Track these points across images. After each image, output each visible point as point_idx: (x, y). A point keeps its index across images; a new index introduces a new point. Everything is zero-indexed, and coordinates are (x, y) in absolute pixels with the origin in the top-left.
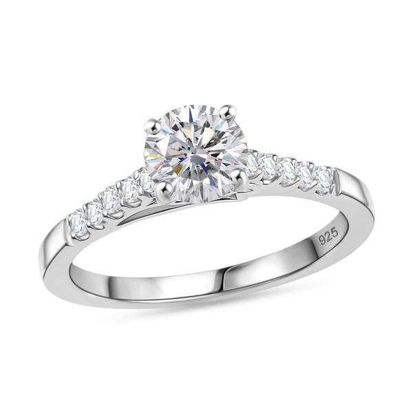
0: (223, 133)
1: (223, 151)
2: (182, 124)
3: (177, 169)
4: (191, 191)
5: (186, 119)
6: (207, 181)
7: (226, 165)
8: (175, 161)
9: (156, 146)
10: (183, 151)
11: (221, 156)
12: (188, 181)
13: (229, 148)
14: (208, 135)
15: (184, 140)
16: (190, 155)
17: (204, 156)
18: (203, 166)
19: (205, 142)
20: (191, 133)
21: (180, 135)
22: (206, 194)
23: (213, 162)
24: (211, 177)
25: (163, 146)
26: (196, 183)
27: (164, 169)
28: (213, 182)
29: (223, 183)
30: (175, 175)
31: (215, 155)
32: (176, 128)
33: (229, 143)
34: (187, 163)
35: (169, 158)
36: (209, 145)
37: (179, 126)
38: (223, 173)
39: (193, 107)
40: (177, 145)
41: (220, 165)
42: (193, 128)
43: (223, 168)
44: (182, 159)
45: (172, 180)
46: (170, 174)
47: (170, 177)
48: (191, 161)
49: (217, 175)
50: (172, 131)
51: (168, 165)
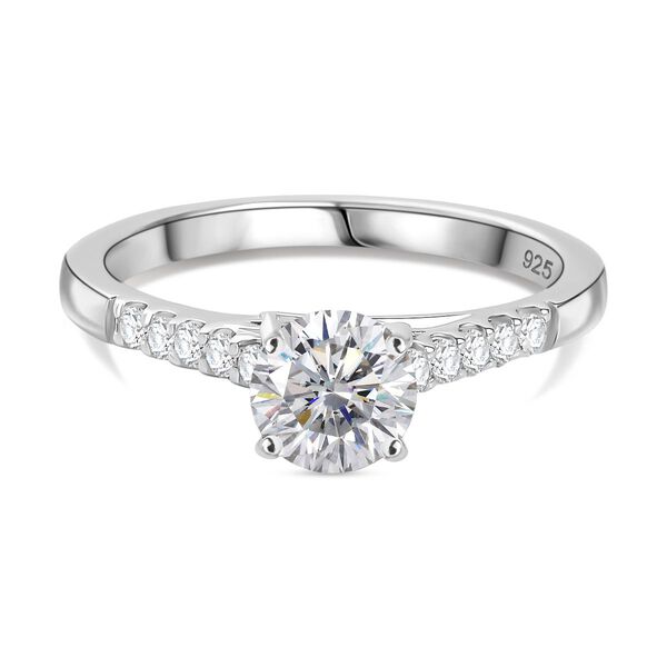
0: (378, 356)
1: (377, 386)
2: (311, 342)
3: (303, 417)
4: (326, 453)
5: (317, 334)
6: (350, 437)
7: (382, 409)
8: (299, 404)
9: (268, 379)
10: (313, 388)
11: (373, 395)
12: (320, 437)
13: (386, 381)
14: (353, 359)
15: (314, 368)
16: (323, 393)
17: (347, 395)
18: (344, 411)
19: (348, 372)
20: (325, 357)
21: (307, 361)
22: (349, 459)
23: (360, 405)
24: (356, 431)
25: (280, 379)
26: (332, 439)
27: (282, 417)
28: (361, 439)
29: (376, 441)
30: (299, 427)
31: (364, 394)
32: (301, 349)
33: (387, 373)
34: (319, 407)
35: (289, 399)
36: (355, 376)
37: (306, 345)
38: (375, 423)
39: (328, 313)
40: (303, 378)
41: (371, 410)
42: (328, 348)
43: (376, 415)
44: (310, 401)
45: (295, 435)
46: (292, 425)
47: (291, 430)
48: (326, 403)
49: (367, 427)
50: (295, 354)
51: (288, 411)
